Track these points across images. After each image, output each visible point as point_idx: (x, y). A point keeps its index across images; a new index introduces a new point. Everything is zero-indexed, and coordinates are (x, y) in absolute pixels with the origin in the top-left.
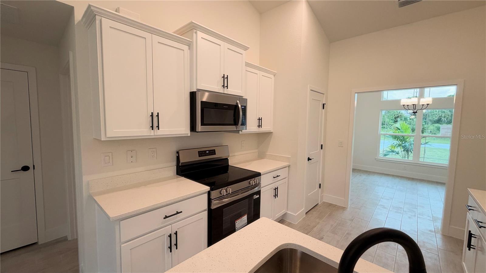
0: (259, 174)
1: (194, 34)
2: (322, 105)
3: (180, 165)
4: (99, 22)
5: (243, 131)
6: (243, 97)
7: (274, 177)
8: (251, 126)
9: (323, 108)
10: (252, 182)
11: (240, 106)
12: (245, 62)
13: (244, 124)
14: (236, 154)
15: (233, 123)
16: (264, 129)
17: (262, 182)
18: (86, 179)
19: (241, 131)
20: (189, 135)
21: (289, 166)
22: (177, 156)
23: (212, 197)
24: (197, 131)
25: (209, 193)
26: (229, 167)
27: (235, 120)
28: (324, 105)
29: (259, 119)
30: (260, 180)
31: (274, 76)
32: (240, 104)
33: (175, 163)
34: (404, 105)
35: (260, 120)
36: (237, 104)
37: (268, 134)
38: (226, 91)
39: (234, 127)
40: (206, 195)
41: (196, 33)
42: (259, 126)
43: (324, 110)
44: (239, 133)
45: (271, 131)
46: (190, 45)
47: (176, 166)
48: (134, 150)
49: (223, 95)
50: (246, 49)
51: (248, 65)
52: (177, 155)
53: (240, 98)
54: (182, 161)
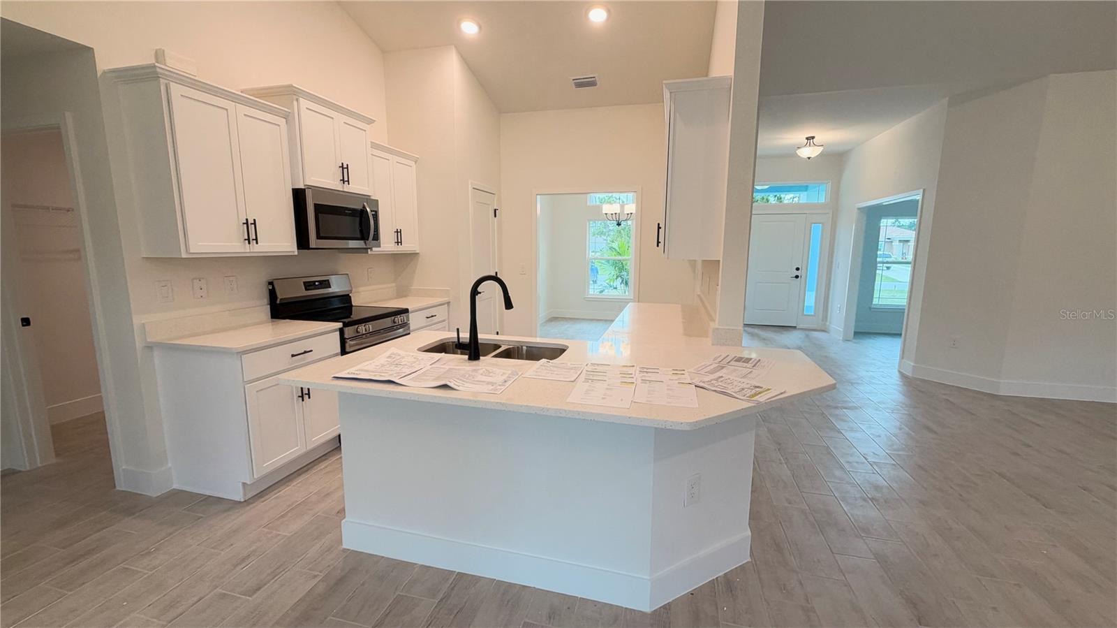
0: (406, 311)
1: (295, 103)
2: (493, 212)
3: (278, 302)
4: (165, 88)
5: (374, 249)
6: (372, 198)
7: (427, 318)
8: (387, 243)
9: (495, 216)
10: (399, 319)
11: (368, 210)
12: (371, 142)
13: (376, 238)
14: (361, 289)
15: (359, 236)
16: (407, 247)
17: (410, 322)
18: (137, 321)
19: (371, 249)
20: (296, 253)
21: (448, 303)
22: (269, 290)
23: (346, 336)
24: (311, 247)
25: (341, 331)
26: (353, 308)
27: (361, 231)
28: (495, 210)
29: (397, 232)
30: (408, 317)
31: (416, 162)
32: (369, 208)
33: (266, 300)
34: (606, 214)
35: (399, 234)
36: (364, 207)
37: (412, 256)
38: (347, 188)
39: (362, 242)
40: (338, 333)
41: (297, 100)
42: (398, 242)
43: (496, 219)
44: (367, 252)
45: (417, 252)
46: (287, 117)
47: (269, 306)
48: (203, 278)
49: (341, 193)
50: (370, 122)
51: (375, 146)
52: (271, 288)
53: (367, 198)
54: (281, 295)
